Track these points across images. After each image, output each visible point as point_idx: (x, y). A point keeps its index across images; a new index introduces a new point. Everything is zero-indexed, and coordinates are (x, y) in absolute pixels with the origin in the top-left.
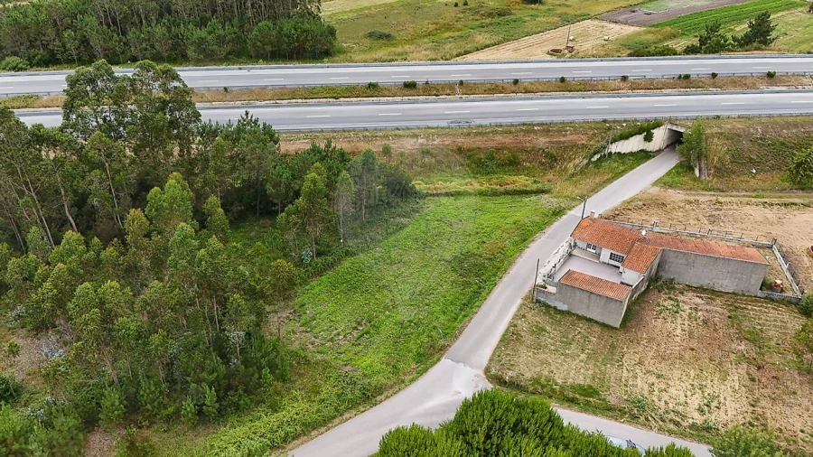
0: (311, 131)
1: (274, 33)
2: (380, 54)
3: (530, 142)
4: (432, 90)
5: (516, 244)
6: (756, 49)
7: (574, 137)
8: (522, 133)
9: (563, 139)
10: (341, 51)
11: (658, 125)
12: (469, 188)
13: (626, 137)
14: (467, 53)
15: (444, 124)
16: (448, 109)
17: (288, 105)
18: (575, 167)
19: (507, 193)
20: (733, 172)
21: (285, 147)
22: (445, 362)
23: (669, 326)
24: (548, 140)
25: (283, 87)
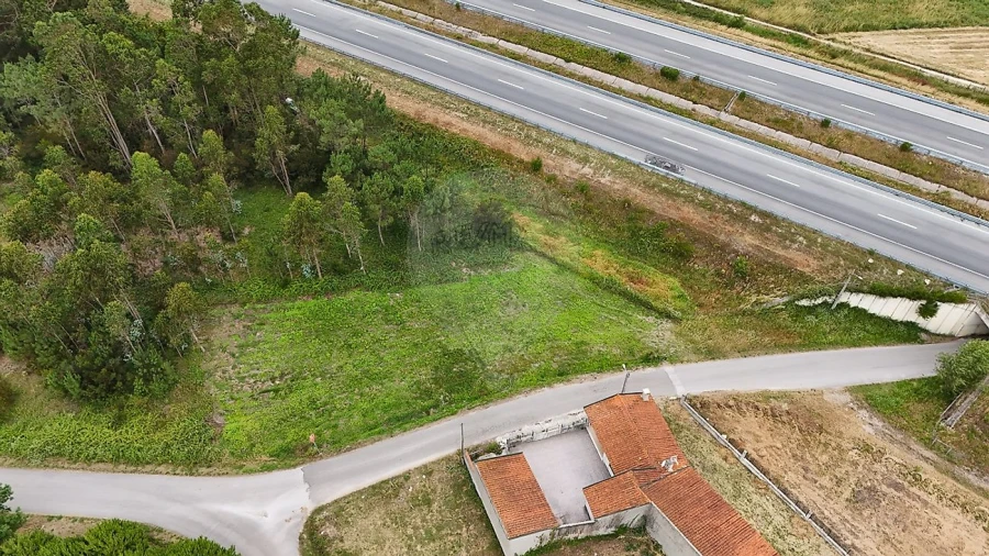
3: (729, 234)
4: (695, 91)
8: (726, 217)
9: (779, 251)
12: (586, 264)
18: (757, 303)
22: (297, 473)
24: (757, 243)
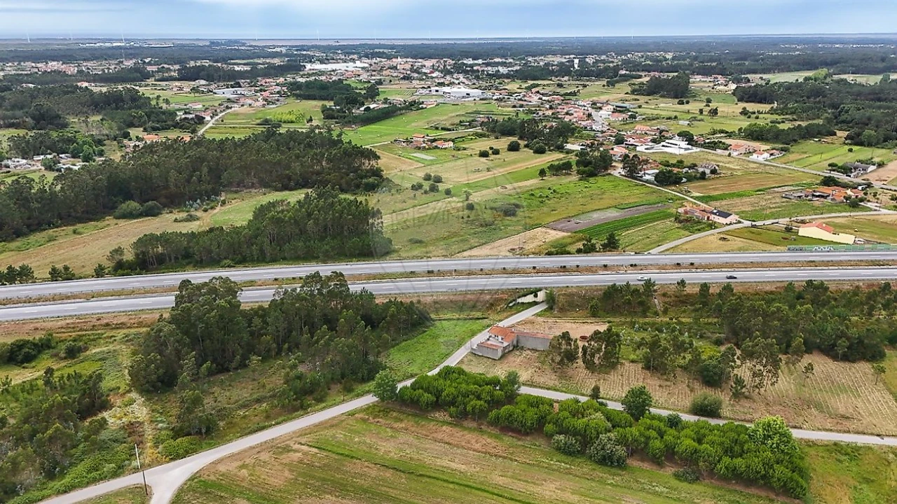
0: (385, 294)
1: (361, 244)
2: (416, 253)
3: (482, 298)
4: (441, 274)
5: (469, 337)
6: (609, 251)
7: (502, 296)
8: (479, 294)
9: (497, 296)
10: (395, 251)
11: (540, 290)
12: (454, 317)
13: (525, 296)
14: (463, 251)
15: (445, 290)
16: (448, 283)
17: (373, 283)
18: (500, 308)
19: (471, 319)
20: (568, 310)
21: (377, 301)
23: (516, 359)
24: (490, 296)
25: (370, 274)
